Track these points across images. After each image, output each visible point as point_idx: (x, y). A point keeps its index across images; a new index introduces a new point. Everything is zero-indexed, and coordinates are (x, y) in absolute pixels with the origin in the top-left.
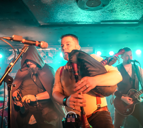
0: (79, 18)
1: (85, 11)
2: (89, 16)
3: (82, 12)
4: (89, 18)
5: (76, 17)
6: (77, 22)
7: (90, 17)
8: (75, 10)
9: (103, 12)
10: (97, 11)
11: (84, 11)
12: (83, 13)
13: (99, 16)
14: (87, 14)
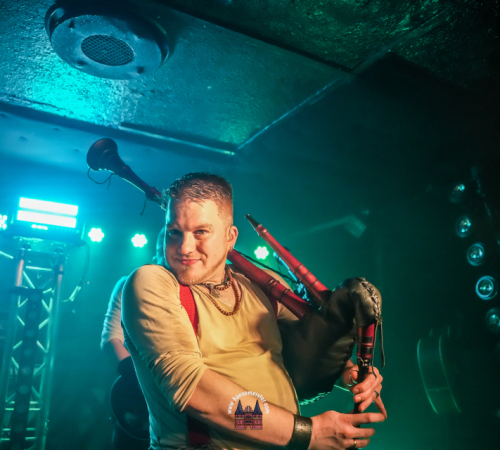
0: (47, 88)
1: (74, 71)
2: (85, 94)
3: (60, 72)
4: (84, 99)
5: (37, 84)
6: (35, 102)
7: (87, 98)
8: (38, 58)
9: (133, 91)
10: (113, 82)
11: (70, 69)
12: (65, 77)
13: (118, 103)
14: (79, 84)
